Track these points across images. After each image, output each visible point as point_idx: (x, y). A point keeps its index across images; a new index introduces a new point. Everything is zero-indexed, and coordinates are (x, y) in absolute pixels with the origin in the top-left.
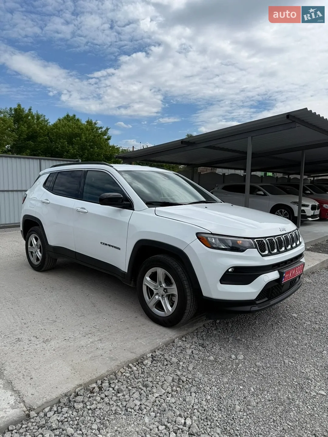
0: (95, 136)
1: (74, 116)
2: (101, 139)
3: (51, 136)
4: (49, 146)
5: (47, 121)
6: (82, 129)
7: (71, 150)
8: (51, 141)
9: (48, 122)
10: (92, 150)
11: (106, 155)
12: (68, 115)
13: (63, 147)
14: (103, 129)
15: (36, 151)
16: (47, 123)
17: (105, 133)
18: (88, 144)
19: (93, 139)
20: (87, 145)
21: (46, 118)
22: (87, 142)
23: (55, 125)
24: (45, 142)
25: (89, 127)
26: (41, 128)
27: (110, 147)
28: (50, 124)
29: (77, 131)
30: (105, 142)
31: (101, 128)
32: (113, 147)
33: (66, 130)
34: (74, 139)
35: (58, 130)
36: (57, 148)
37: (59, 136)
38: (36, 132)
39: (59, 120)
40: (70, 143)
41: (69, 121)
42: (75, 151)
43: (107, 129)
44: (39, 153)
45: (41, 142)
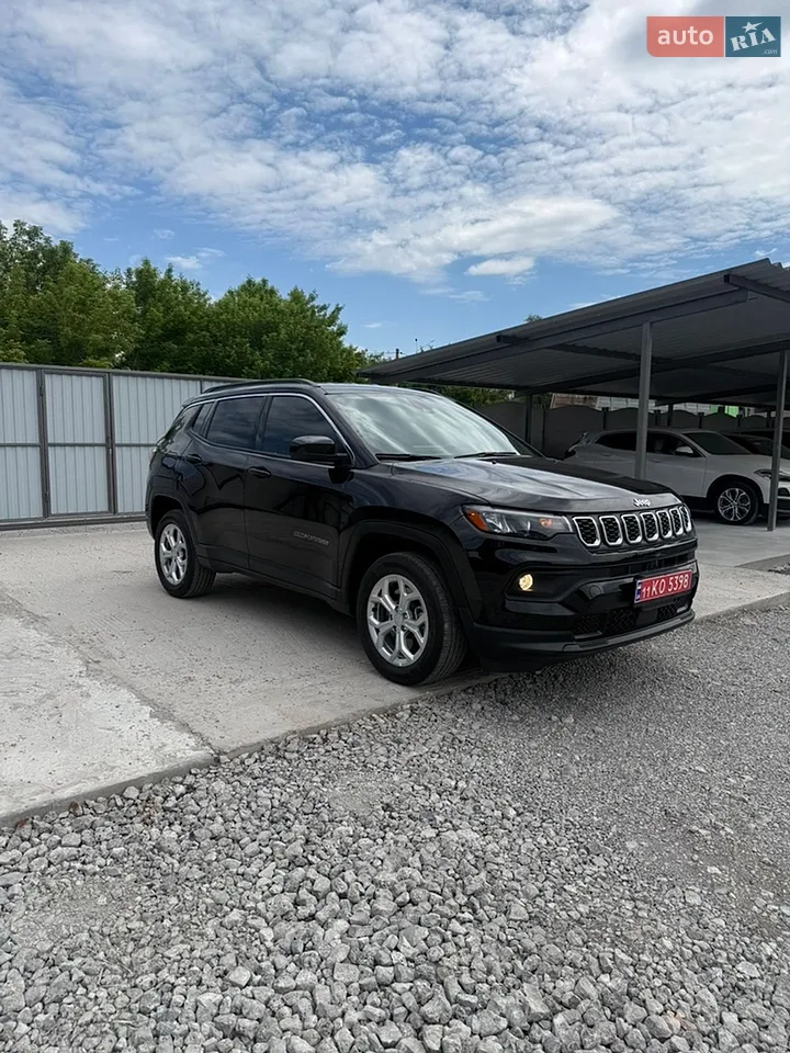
0: (308, 328)
1: (264, 281)
2: (323, 333)
3: (214, 330)
4: (210, 352)
5: (204, 295)
6: (281, 312)
7: (259, 362)
8: (216, 343)
9: (206, 297)
10: (301, 359)
11: (335, 369)
12: (249, 282)
13: (240, 355)
14: (329, 312)
15: (184, 362)
16: (205, 301)
17: (333, 319)
18: (294, 347)
19: (306, 333)
20: (291, 349)
21: (203, 289)
22: (292, 343)
23: (223, 306)
24: (203, 344)
25: (296, 307)
26: (193, 313)
27: (344, 350)
28: (212, 302)
29: (269, 316)
30: (331, 340)
31: (324, 308)
32: (350, 351)
33: (248, 317)
34: (265, 337)
35: (230, 316)
36: (229, 357)
37: (232, 330)
38: (183, 322)
39: (231, 292)
40: (257, 344)
41: (253, 295)
42: (267, 362)
43: (338, 309)
44: (190, 368)
45: (194, 343)
